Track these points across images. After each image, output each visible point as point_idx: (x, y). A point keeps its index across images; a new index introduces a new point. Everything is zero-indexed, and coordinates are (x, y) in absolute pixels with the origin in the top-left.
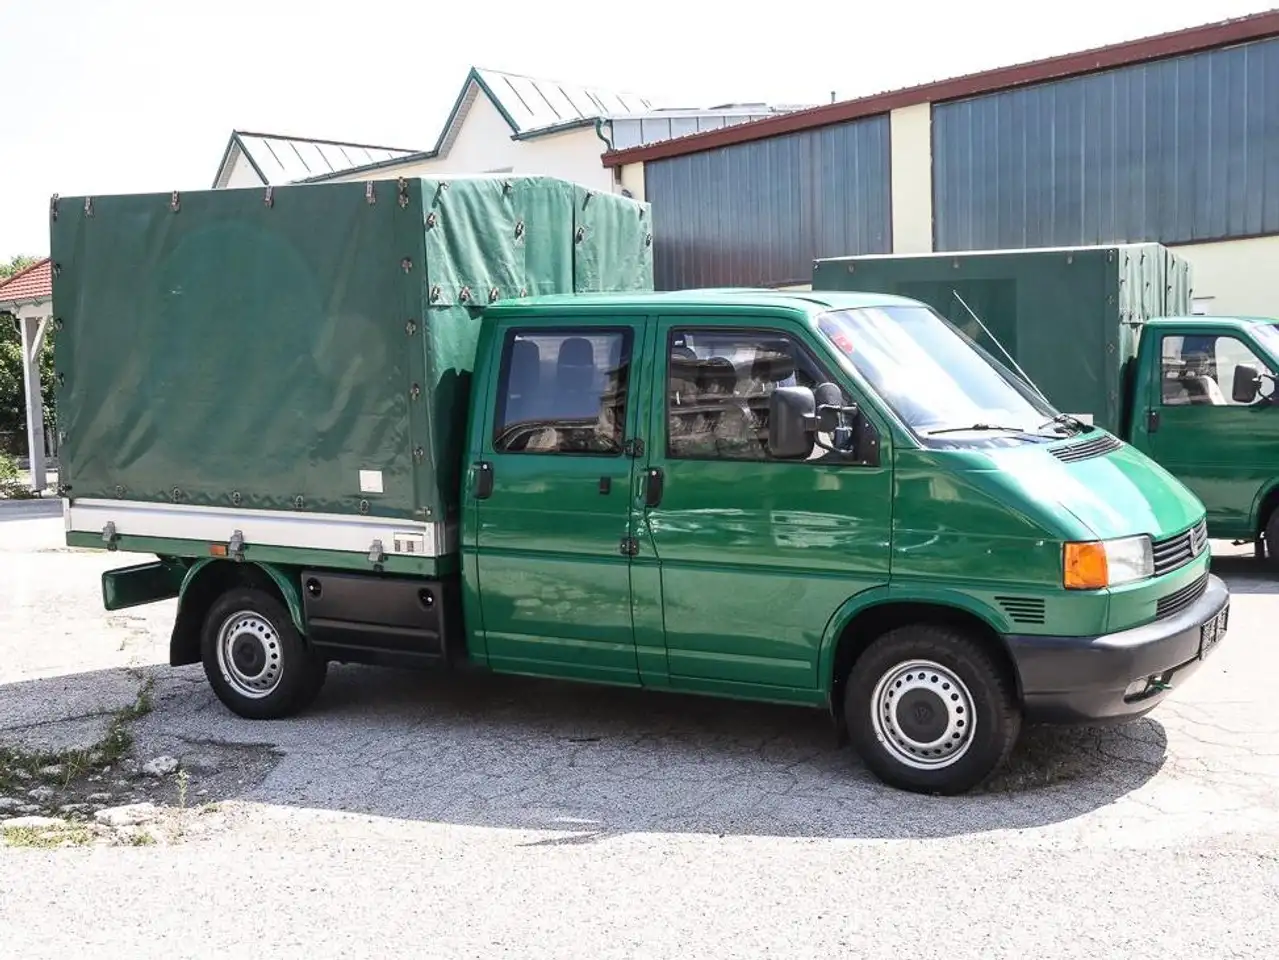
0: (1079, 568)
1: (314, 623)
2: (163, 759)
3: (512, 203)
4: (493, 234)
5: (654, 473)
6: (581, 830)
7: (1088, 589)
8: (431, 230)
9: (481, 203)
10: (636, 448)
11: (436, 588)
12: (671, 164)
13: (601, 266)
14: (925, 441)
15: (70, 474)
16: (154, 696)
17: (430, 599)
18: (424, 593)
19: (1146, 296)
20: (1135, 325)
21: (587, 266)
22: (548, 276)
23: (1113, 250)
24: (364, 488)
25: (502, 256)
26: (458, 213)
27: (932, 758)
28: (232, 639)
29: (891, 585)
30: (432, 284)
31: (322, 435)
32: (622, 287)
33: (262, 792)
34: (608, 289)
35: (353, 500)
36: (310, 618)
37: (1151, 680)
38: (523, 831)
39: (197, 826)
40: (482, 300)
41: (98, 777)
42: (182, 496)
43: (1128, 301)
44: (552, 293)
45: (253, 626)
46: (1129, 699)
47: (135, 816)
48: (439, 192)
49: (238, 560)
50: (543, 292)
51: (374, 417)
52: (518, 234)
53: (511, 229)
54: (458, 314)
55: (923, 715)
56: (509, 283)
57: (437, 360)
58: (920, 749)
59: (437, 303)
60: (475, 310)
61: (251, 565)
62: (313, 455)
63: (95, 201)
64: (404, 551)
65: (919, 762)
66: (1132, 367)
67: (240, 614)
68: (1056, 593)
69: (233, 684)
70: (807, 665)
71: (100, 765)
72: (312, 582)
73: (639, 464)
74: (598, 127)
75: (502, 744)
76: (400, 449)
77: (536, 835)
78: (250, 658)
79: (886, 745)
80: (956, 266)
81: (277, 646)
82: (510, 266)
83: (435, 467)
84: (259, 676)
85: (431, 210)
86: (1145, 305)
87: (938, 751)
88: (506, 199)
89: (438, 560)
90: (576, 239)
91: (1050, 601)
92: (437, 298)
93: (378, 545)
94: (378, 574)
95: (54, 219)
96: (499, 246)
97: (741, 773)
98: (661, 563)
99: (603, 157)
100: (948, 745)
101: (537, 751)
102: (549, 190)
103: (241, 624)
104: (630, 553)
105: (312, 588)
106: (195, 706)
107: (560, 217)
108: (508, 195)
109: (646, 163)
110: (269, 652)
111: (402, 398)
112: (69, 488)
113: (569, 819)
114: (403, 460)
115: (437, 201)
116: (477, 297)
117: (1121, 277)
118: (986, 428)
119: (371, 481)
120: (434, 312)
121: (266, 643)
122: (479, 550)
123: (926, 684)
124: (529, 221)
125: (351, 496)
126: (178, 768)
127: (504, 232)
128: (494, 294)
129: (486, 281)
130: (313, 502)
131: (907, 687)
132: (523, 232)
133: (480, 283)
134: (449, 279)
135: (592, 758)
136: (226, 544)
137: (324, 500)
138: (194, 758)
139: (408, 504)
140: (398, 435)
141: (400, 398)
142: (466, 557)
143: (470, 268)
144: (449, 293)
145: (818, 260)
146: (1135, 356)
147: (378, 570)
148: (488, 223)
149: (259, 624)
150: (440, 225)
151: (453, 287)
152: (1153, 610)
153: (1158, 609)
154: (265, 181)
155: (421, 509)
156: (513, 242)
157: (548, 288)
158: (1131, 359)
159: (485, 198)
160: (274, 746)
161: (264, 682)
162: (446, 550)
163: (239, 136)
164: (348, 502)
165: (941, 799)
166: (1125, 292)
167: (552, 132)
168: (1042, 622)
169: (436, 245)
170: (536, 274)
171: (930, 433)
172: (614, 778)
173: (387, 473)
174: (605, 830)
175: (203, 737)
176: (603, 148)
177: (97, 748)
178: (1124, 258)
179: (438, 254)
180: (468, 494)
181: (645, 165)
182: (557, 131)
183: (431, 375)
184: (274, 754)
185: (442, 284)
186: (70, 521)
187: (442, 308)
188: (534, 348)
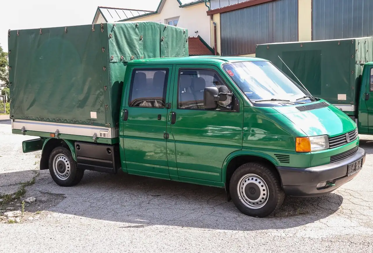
0: (301, 146)
1: (79, 158)
2: (31, 197)
3: (139, 30)
4: (131, 40)
5: (173, 113)
6: (141, 224)
7: (304, 152)
8: (111, 39)
9: (128, 30)
10: (169, 106)
11: (112, 148)
12: (228, 14)
13: (170, 49)
14: (254, 104)
15: (13, 112)
16: (37, 179)
17: (110, 151)
18: (108, 149)
19: (367, 55)
20: (362, 65)
21: (165, 49)
22: (151, 52)
23: (354, 40)
24: (92, 117)
25: (135, 47)
26: (120, 33)
27: (256, 205)
28: (57, 162)
29: (243, 150)
30: (110, 55)
31: (80, 101)
32: (177, 55)
33: (54, 209)
34: (172, 56)
35: (89, 121)
36: (77, 156)
37: (328, 182)
38: (124, 223)
39: (31, 218)
40: (128, 60)
41: (13, 203)
42: (43, 119)
43: (359, 57)
44: (152, 57)
45: (62, 158)
46: (319, 189)
47: (15, 215)
48: (113, 27)
49: (57, 138)
50: (149, 57)
51: (94, 96)
52: (140, 39)
53: (138, 38)
54: (120, 64)
55: (253, 191)
56: (137, 54)
57: (112, 78)
58: (252, 202)
59: (112, 61)
60: (125, 63)
61: (61, 140)
62: (78, 107)
63: (20, 31)
64: (103, 136)
65: (252, 206)
66: (360, 79)
67: (60, 154)
68: (293, 153)
69: (57, 176)
70: (218, 174)
71: (14, 199)
72: (78, 145)
73: (170, 110)
74: (206, 3)
75: (131, 196)
76: (101, 106)
77: (127, 224)
78: (62, 168)
79: (242, 200)
80: (302, 46)
81: (69, 165)
82: (137, 50)
83: (111, 111)
84: (64, 173)
85: (110, 33)
86: (366, 58)
87: (257, 203)
88: (136, 29)
89: (112, 139)
90: (161, 41)
91: (291, 156)
92: (112, 60)
93: (95, 134)
94: (96, 143)
95: (9, 37)
96: (134, 43)
97: (199, 208)
98: (176, 141)
99: (207, 12)
100: (261, 201)
101: (140, 199)
102: (151, 26)
103: (59, 158)
104: (166, 138)
105: (78, 147)
106: (48, 182)
107: (155, 34)
108: (137, 28)
109: (221, 14)
110: (67, 166)
111: (102, 90)
112: (13, 116)
113: (139, 220)
114: (102, 109)
115: (113, 30)
116: (126, 59)
117: (356, 49)
118: (276, 100)
119: (94, 115)
120: (111, 64)
121: (66, 163)
122: (124, 136)
123: (254, 181)
124: (145, 35)
125: (88, 120)
126: (36, 200)
127: (136, 39)
128: (132, 58)
129: (129, 54)
130: (77, 121)
131: (248, 182)
132: (142, 39)
133: (127, 55)
134: (117, 54)
135: (156, 201)
136: (54, 134)
137: (81, 121)
138: (41, 198)
139: (103, 122)
140: (101, 101)
141: (101, 90)
142: (121, 139)
143: (124, 50)
144: (117, 58)
145: (257, 45)
146: (362, 75)
147: (95, 142)
148: (130, 37)
149: (64, 158)
150: (114, 37)
151: (118, 57)
152: (329, 159)
153: (331, 160)
154: (107, 21)
155: (107, 124)
156: (139, 42)
157: (151, 56)
158: (360, 76)
159: (129, 29)
160: (64, 195)
161: (66, 175)
162: (115, 136)
163: (100, 8)
164: (87, 121)
165: (258, 218)
166: (358, 54)
167: (191, 5)
168: (289, 163)
169: (112, 44)
170: (147, 51)
171: (255, 102)
172: (159, 208)
173: (98, 112)
174: (149, 224)
175: (46, 192)
176: (207, 9)
177: (15, 194)
178: (358, 42)
179: (113, 46)
180: (121, 119)
181: (220, 14)
182: (193, 4)
183: (110, 83)
184: (63, 197)
185: (114, 55)
186: (13, 126)
187: (114, 63)
188: (145, 75)
